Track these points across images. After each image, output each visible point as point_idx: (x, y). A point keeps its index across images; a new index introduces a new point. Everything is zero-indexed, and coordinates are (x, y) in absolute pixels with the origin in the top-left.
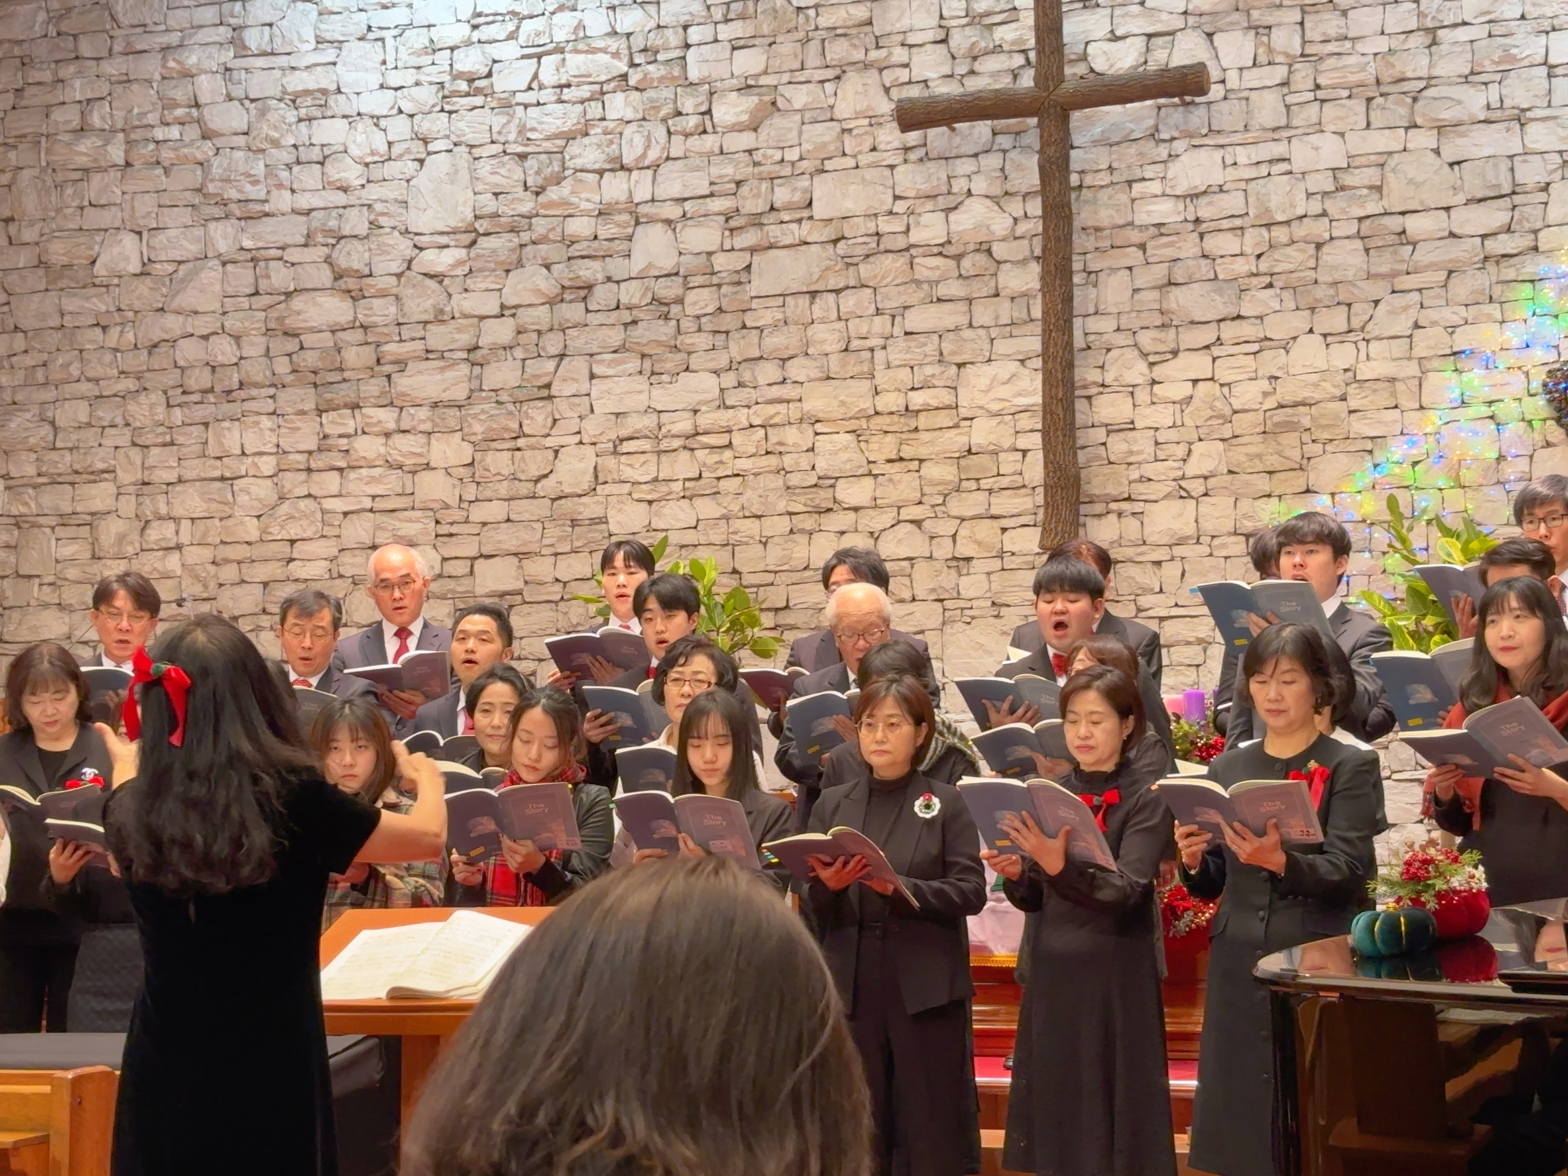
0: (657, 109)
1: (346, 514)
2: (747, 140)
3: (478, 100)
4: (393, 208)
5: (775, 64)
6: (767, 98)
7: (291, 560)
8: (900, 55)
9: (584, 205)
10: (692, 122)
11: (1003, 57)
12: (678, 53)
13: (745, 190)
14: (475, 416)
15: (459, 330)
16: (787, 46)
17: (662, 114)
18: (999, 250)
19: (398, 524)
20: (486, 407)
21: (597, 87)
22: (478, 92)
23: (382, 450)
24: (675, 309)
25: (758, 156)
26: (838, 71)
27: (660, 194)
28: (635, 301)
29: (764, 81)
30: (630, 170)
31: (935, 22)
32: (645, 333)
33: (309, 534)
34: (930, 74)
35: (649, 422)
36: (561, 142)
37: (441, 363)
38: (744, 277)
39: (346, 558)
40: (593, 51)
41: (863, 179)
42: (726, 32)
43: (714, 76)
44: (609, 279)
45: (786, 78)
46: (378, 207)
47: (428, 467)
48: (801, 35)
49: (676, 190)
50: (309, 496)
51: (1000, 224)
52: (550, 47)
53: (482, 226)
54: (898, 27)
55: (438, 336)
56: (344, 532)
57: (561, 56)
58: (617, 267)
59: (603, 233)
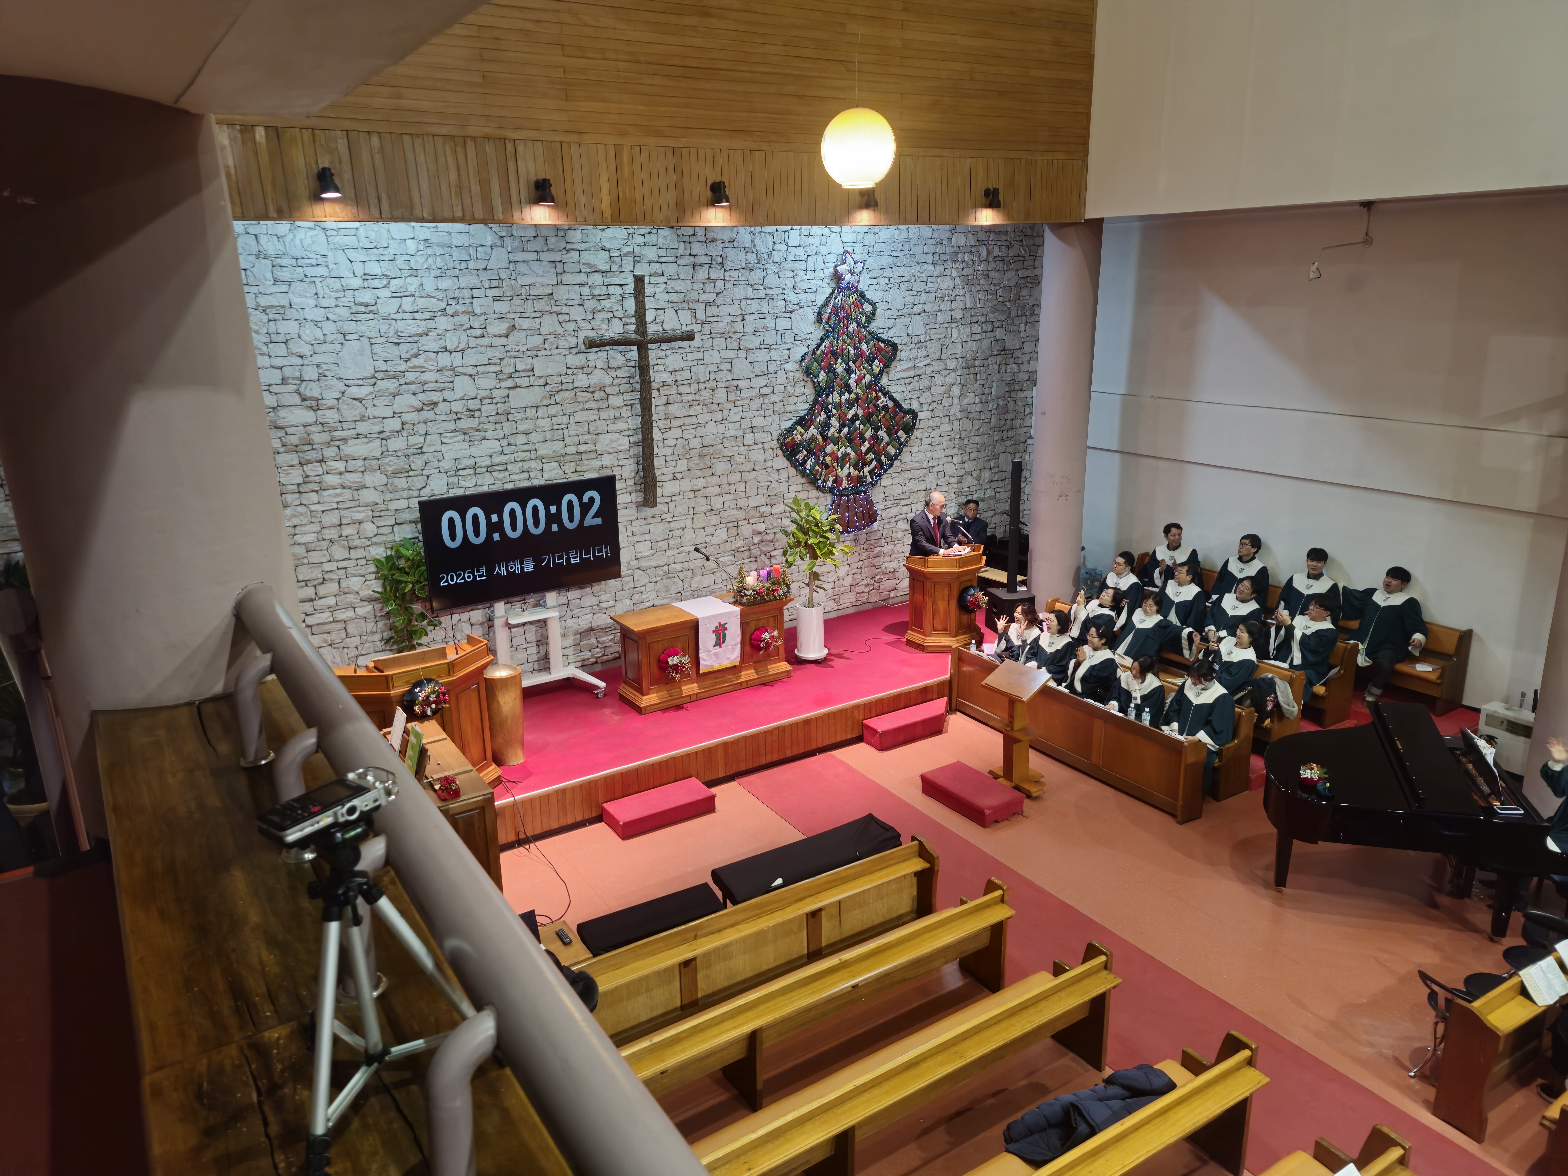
0: (462, 325)
1: (323, 512)
2: (503, 341)
3: (371, 316)
4: (332, 367)
5: (514, 309)
6: (512, 324)
7: (296, 534)
8: (565, 309)
9: (431, 368)
10: (479, 332)
11: (605, 313)
12: (469, 301)
13: (504, 362)
14: (388, 464)
15: (373, 424)
16: (518, 302)
17: (464, 328)
18: (608, 390)
19: (353, 514)
20: (392, 458)
21: (432, 314)
22: (371, 312)
23: (340, 481)
24: (477, 414)
25: (508, 348)
26: (540, 314)
27: (466, 362)
28: (460, 410)
29: (508, 316)
30: (451, 352)
31: (578, 297)
32: (464, 424)
33: (305, 522)
34: (577, 318)
35: (471, 462)
36: (416, 338)
37: (366, 440)
38: (506, 399)
39: (325, 531)
40: (429, 297)
41: (554, 361)
42: (491, 293)
43: (487, 312)
44: (445, 400)
45: (518, 315)
46: (324, 367)
47: (364, 487)
48: (524, 297)
49: (474, 362)
50: (301, 504)
51: (608, 380)
52: (407, 293)
53: (380, 375)
54: (565, 297)
55: (362, 428)
56: (323, 520)
57: (413, 298)
58: (448, 395)
59: (440, 380)
